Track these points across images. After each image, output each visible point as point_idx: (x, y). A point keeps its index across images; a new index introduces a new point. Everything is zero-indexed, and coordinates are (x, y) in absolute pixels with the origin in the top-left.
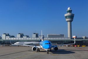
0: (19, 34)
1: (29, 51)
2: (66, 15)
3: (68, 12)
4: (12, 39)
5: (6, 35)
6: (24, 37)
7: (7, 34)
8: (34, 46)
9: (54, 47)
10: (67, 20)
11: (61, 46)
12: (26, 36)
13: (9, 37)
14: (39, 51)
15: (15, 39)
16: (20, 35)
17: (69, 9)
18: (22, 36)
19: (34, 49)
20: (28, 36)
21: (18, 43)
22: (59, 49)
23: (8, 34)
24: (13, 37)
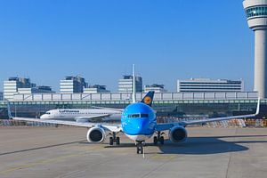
0: (69, 78)
1: (81, 142)
4: (38, 98)
5: (20, 85)
6: (86, 91)
7: (22, 78)
8: (96, 126)
9: (173, 128)
10: (253, 22)
11: (204, 124)
12: (96, 86)
13: (28, 91)
14: (118, 143)
15: (47, 97)
16: (71, 83)
18: (79, 86)
19: (96, 136)
20: (101, 89)
21: (54, 113)
22: (188, 136)
23: (27, 80)
24: (46, 89)
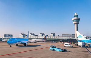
0: (41, 34)
2: (73, 19)
3: (75, 17)
17: (75, 14)
23: (33, 34)
